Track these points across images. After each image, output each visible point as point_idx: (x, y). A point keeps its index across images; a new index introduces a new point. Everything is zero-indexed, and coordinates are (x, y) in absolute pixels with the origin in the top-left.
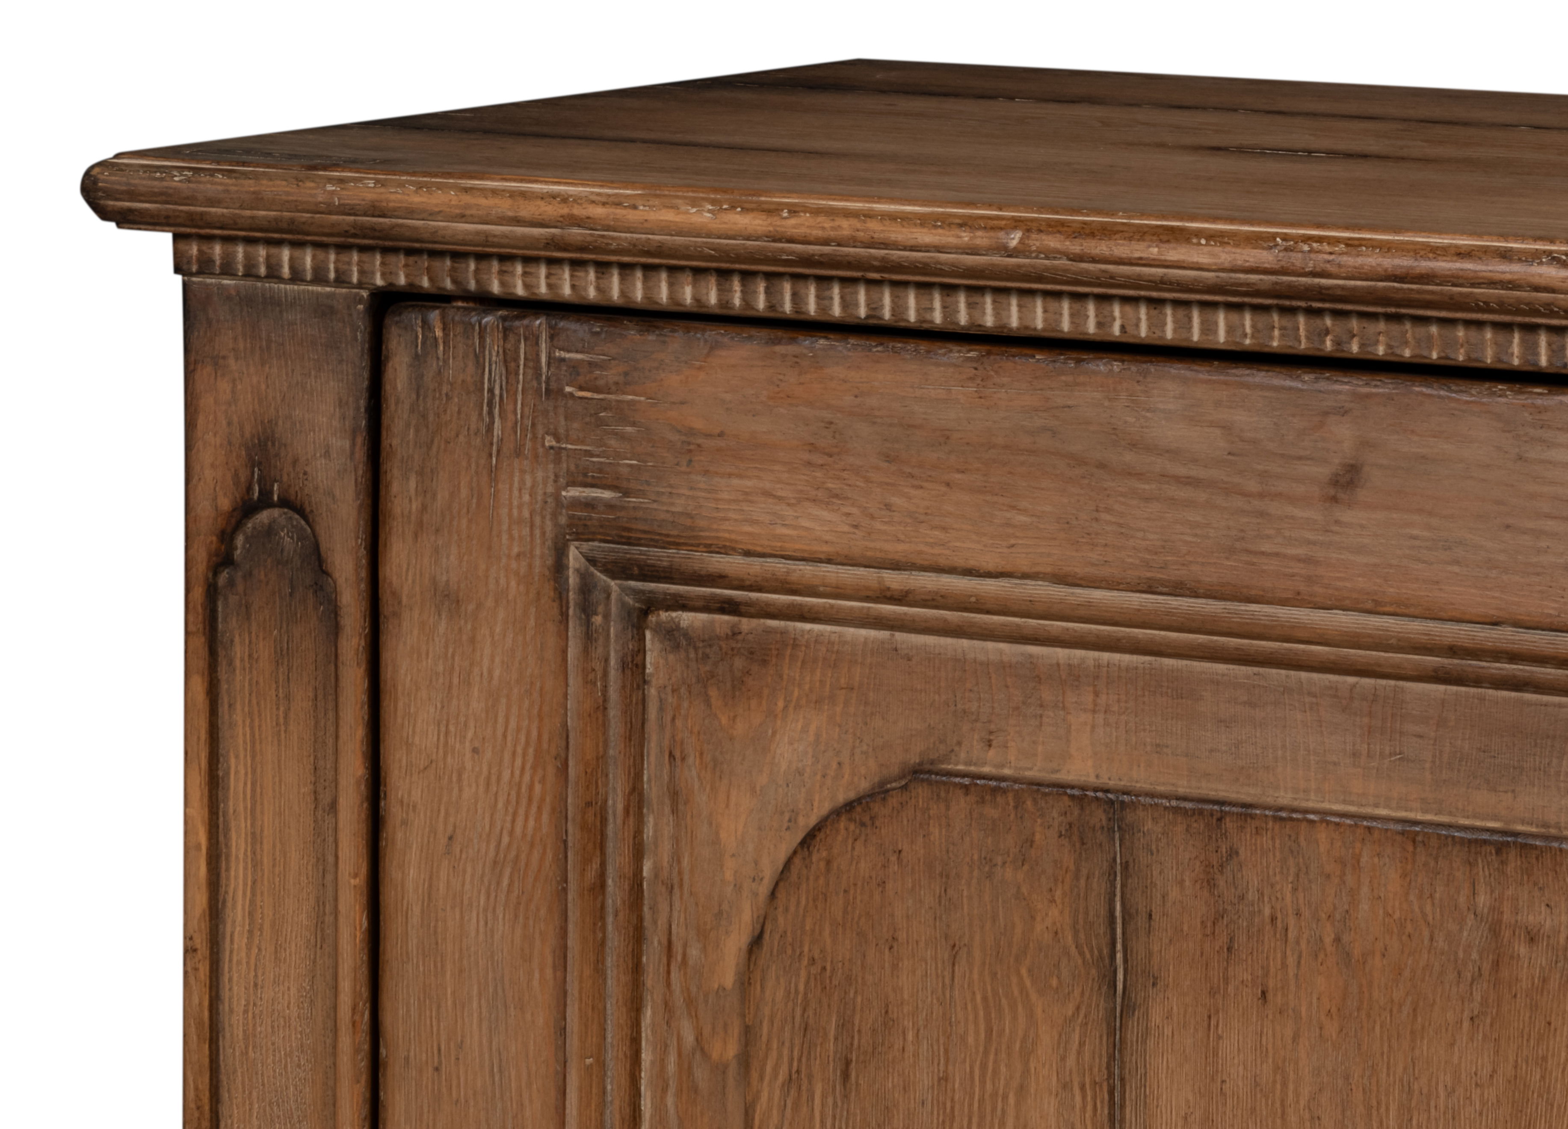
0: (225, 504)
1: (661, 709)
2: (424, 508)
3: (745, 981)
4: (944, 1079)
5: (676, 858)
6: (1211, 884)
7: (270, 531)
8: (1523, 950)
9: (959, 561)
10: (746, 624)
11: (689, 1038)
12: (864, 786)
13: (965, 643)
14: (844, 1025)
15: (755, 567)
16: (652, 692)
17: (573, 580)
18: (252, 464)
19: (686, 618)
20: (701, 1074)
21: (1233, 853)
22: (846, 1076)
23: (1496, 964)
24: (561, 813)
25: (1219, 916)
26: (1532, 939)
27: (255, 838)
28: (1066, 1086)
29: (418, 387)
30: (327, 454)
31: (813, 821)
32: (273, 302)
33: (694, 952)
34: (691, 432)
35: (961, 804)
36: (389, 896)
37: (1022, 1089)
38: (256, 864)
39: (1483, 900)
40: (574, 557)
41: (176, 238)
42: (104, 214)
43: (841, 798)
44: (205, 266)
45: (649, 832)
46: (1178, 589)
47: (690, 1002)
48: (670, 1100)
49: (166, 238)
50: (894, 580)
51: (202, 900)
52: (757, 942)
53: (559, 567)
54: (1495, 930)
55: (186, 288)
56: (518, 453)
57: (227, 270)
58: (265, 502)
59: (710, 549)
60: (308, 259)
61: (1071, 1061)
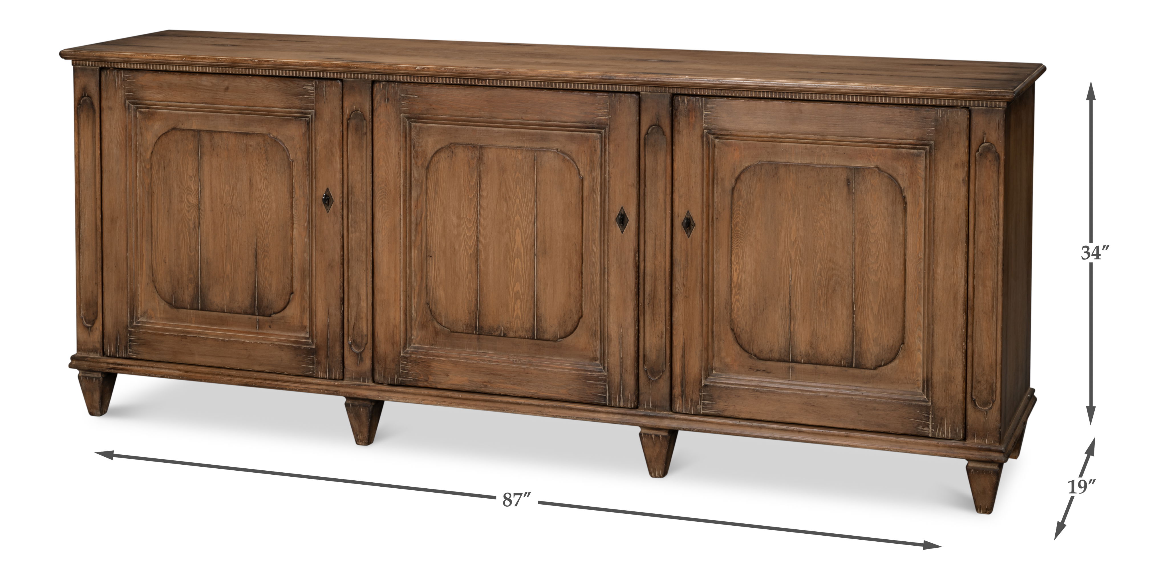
0: (79, 96)
1: (139, 122)
2: (107, 96)
3: (151, 157)
4: (177, 169)
5: (142, 142)
6: (211, 141)
7: (85, 100)
8: (250, 148)
9: (178, 101)
10: (150, 110)
11: (144, 165)
12: (166, 131)
13: (179, 112)
14: (164, 162)
15: (151, 102)
16: (138, 120)
17: (127, 105)
18: (83, 91)
19: (142, 110)
20: (145, 170)
21: (214, 137)
22: (164, 169)
23: (247, 150)
24: (126, 136)
25: (212, 145)
26: (251, 146)
27: (84, 142)
28: (193, 168)
29: (106, 80)
30: (93, 89)
31: (160, 135)
32: (86, 69)
33: (144, 154)
34: (143, 85)
35: (179, 133)
36: (103, 149)
37: (187, 169)
38: (84, 145)
39: (245, 142)
40: (127, 102)
41: (72, 61)
42: (62, 57)
43: (163, 133)
44: (76, 64)
45: (138, 138)
46: (206, 103)
47: (144, 161)
48: (141, 174)
49: (70, 61)
50: (169, 103)
51: (77, 150)
52: (152, 152)
53: (125, 103)
54: (246, 146)
55: (74, 67)
56: (119, 88)
57: (79, 65)
58: (85, 96)
59: (146, 100)
60: (90, 63)
61: (193, 165)
